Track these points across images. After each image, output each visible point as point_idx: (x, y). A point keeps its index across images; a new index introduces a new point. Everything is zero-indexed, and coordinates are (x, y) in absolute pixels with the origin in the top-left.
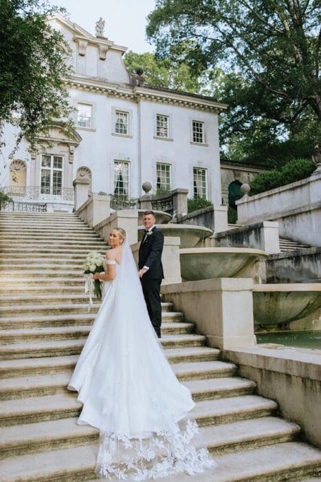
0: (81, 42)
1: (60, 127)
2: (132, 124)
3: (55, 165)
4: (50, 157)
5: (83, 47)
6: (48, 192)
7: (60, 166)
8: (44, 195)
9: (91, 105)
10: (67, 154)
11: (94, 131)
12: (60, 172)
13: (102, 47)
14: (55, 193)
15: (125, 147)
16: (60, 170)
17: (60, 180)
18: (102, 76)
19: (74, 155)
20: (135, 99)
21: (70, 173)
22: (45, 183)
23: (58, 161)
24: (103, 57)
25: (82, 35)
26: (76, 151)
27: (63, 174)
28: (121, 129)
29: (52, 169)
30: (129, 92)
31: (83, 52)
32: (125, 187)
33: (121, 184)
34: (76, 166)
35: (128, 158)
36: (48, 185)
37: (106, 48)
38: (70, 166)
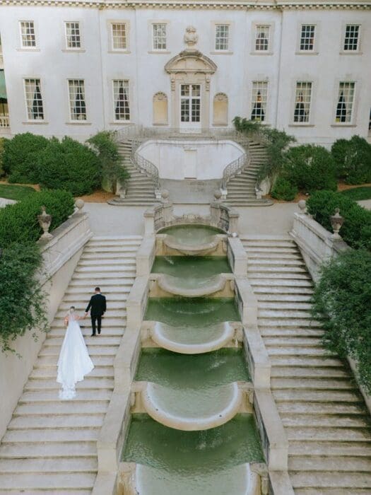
1: (195, 56)
2: (273, 38)
4: (189, 86)
6: (188, 120)
7: (198, 94)
8: (185, 123)
9: (229, 25)
10: (204, 83)
11: (232, 53)
12: (198, 101)
14: (193, 120)
15: (264, 66)
16: (198, 98)
17: (198, 107)
20: (279, 9)
22: (184, 112)
23: (197, 89)
26: (212, 79)
27: (201, 101)
28: (262, 44)
29: (191, 97)
33: (259, 105)
34: (213, 92)
36: (187, 113)
38: (207, 93)
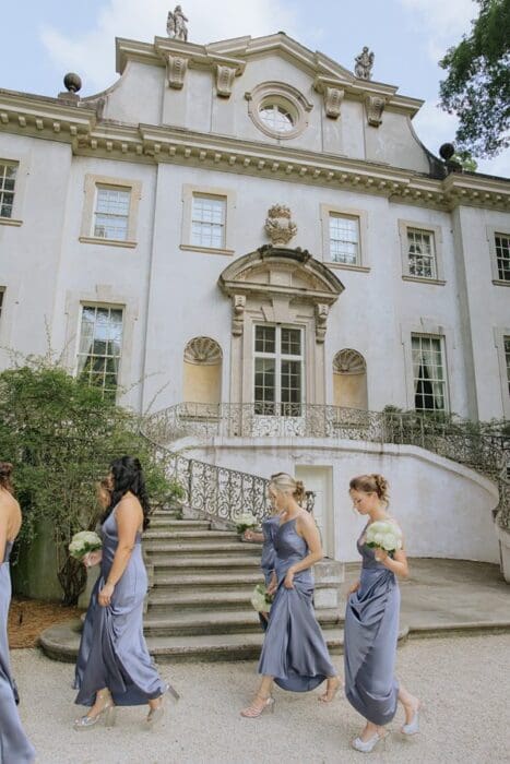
0: (331, 91)
1: (293, 261)
2: (442, 252)
3: (285, 349)
4: (274, 329)
5: (335, 101)
6: (271, 412)
7: (296, 351)
8: (263, 418)
9: (356, 217)
10: (310, 323)
11: (367, 270)
12: (297, 364)
13: (373, 99)
14: (284, 413)
16: (295, 358)
17: (296, 382)
18: (374, 157)
19: (328, 324)
20: (446, 204)
21: (317, 367)
22: (263, 391)
23: (292, 338)
24: (374, 118)
25: (333, 75)
26: (331, 315)
27: (302, 366)
28: (420, 264)
29: (279, 356)
30: (432, 187)
31: (334, 112)
32: (436, 394)
33: (428, 387)
35: (440, 328)
36: (270, 395)
37: (382, 101)
38: (319, 348)
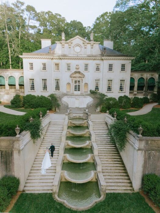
1: (79, 73)
2: (101, 68)
4: (77, 81)
5: (86, 45)
6: (76, 91)
9: (88, 64)
10: (81, 80)
12: (79, 85)
13: (92, 44)
14: (78, 90)
15: (98, 75)
18: (92, 53)
20: (102, 60)
21: (82, 85)
22: (75, 88)
23: (79, 82)
24: (92, 47)
25: (85, 42)
26: (84, 79)
28: (98, 69)
29: (77, 84)
30: (100, 58)
31: (86, 47)
33: (97, 86)
34: (84, 83)
35: (99, 79)
